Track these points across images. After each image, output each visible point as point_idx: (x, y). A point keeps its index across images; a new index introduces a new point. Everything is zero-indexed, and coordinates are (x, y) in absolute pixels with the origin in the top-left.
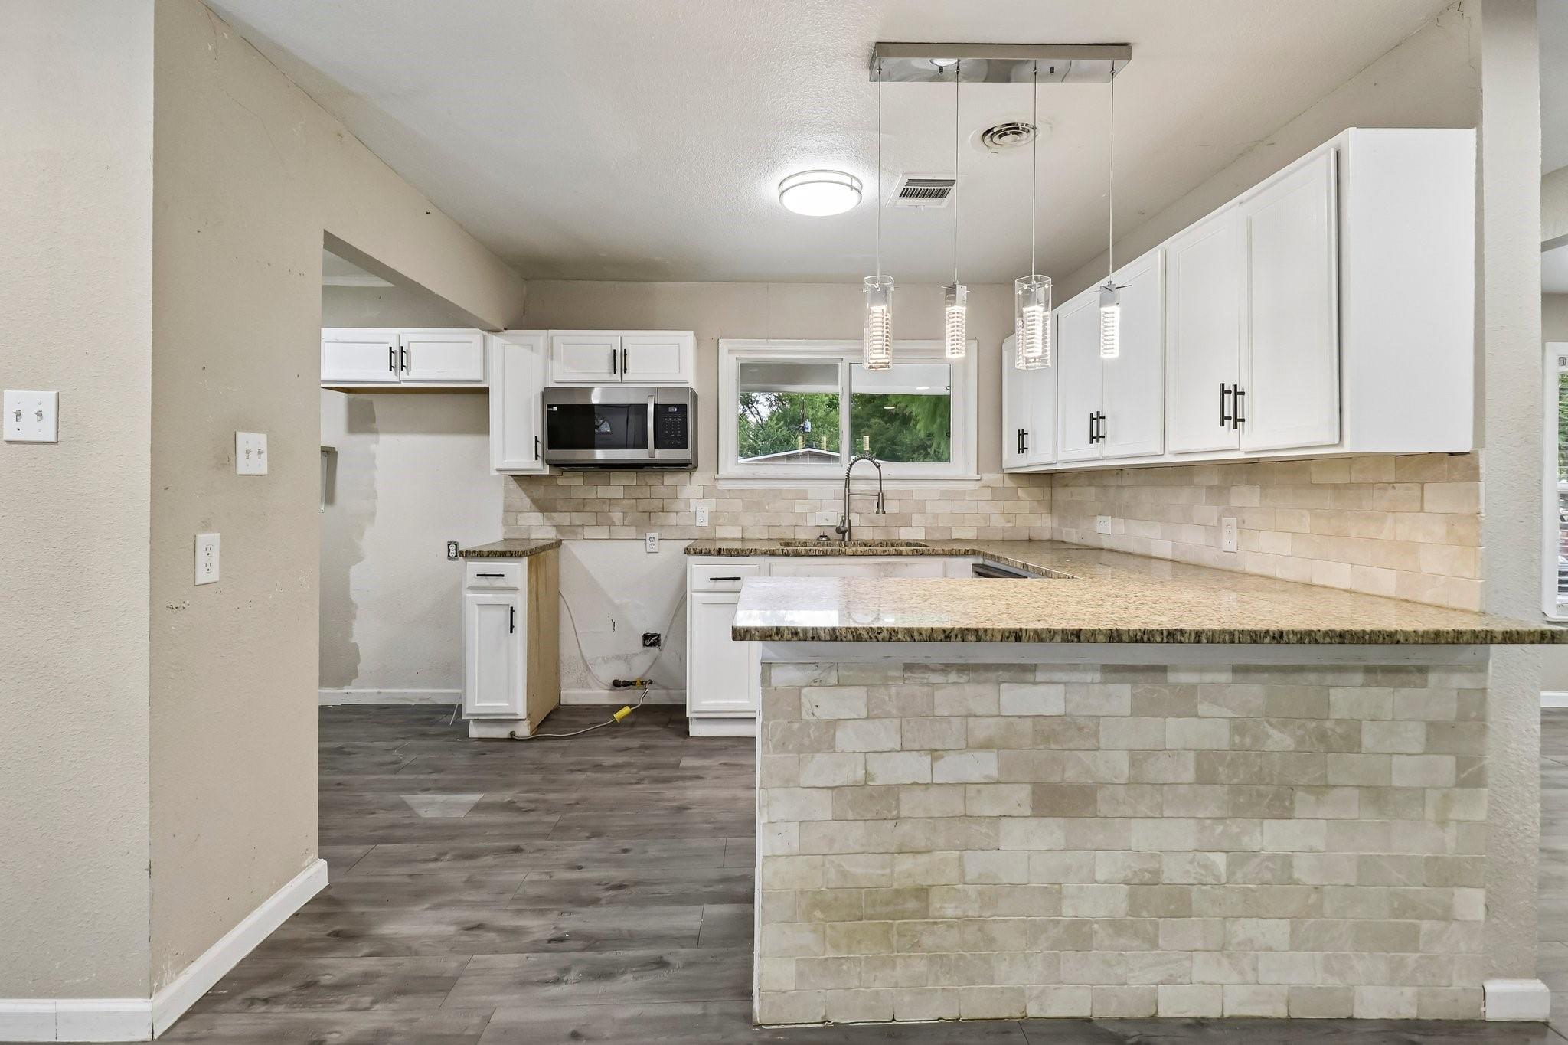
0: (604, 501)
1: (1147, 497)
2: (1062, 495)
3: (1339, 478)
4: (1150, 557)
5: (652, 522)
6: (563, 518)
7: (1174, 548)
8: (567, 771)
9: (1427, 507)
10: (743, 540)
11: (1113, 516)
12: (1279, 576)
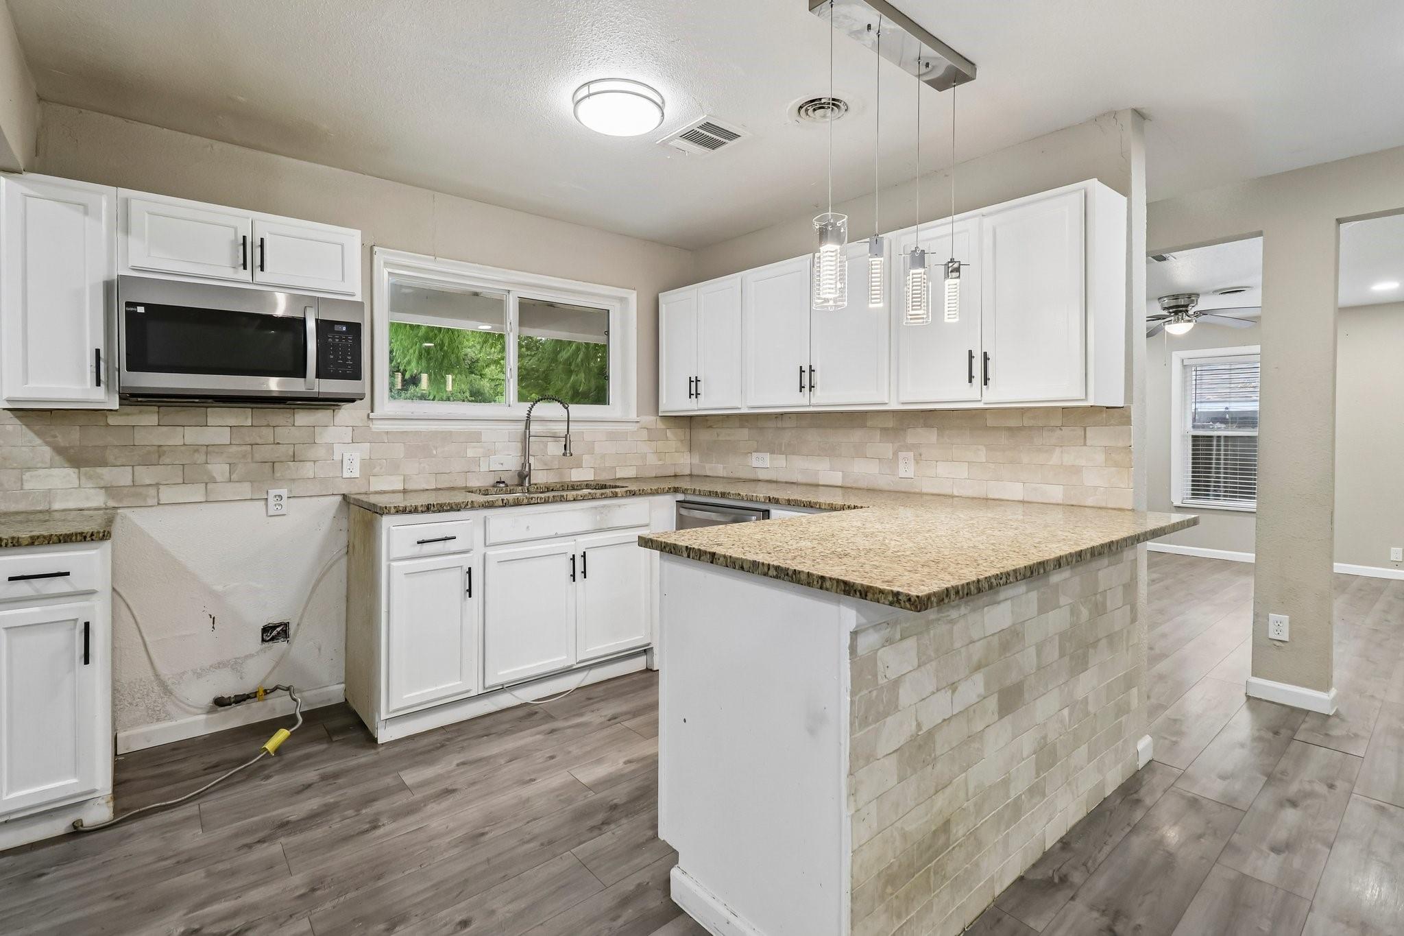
0: (196, 448)
1: (813, 437)
2: (704, 436)
3: (1013, 423)
4: (818, 485)
5: (278, 475)
6: (120, 476)
7: (843, 478)
8: (239, 849)
9: (1088, 442)
10: (405, 491)
11: (772, 452)
12: (956, 493)
